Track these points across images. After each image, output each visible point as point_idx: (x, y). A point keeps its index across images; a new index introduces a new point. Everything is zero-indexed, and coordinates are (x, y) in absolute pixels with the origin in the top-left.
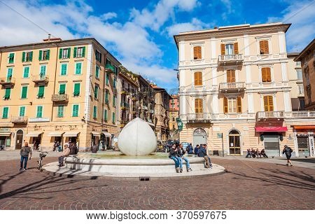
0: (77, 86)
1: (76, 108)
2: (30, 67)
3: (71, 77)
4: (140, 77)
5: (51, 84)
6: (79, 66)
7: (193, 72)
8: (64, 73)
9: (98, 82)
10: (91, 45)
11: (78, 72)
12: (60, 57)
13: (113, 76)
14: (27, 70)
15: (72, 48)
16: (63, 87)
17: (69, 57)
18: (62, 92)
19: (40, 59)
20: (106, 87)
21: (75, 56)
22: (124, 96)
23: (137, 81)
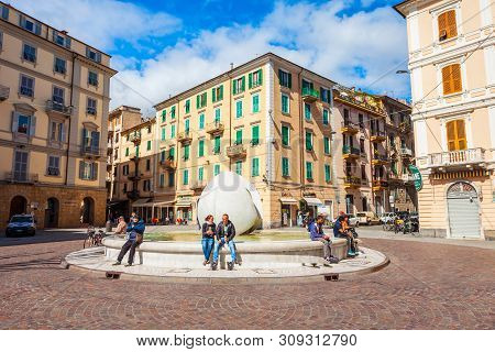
0: (256, 131)
1: (255, 162)
2: (205, 113)
3: (248, 119)
4: (386, 100)
5: (226, 133)
6: (256, 101)
7: (439, 68)
8: (239, 115)
9: (287, 119)
10: (268, 65)
11: (256, 110)
12: (234, 93)
13: (320, 105)
14: (202, 118)
15: (247, 75)
16: (239, 134)
17: (243, 89)
18: (239, 142)
19: (214, 100)
20: (306, 125)
21: (250, 87)
22: (349, 136)
23: (382, 106)
